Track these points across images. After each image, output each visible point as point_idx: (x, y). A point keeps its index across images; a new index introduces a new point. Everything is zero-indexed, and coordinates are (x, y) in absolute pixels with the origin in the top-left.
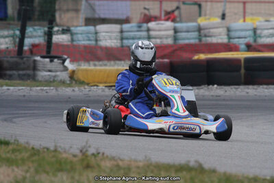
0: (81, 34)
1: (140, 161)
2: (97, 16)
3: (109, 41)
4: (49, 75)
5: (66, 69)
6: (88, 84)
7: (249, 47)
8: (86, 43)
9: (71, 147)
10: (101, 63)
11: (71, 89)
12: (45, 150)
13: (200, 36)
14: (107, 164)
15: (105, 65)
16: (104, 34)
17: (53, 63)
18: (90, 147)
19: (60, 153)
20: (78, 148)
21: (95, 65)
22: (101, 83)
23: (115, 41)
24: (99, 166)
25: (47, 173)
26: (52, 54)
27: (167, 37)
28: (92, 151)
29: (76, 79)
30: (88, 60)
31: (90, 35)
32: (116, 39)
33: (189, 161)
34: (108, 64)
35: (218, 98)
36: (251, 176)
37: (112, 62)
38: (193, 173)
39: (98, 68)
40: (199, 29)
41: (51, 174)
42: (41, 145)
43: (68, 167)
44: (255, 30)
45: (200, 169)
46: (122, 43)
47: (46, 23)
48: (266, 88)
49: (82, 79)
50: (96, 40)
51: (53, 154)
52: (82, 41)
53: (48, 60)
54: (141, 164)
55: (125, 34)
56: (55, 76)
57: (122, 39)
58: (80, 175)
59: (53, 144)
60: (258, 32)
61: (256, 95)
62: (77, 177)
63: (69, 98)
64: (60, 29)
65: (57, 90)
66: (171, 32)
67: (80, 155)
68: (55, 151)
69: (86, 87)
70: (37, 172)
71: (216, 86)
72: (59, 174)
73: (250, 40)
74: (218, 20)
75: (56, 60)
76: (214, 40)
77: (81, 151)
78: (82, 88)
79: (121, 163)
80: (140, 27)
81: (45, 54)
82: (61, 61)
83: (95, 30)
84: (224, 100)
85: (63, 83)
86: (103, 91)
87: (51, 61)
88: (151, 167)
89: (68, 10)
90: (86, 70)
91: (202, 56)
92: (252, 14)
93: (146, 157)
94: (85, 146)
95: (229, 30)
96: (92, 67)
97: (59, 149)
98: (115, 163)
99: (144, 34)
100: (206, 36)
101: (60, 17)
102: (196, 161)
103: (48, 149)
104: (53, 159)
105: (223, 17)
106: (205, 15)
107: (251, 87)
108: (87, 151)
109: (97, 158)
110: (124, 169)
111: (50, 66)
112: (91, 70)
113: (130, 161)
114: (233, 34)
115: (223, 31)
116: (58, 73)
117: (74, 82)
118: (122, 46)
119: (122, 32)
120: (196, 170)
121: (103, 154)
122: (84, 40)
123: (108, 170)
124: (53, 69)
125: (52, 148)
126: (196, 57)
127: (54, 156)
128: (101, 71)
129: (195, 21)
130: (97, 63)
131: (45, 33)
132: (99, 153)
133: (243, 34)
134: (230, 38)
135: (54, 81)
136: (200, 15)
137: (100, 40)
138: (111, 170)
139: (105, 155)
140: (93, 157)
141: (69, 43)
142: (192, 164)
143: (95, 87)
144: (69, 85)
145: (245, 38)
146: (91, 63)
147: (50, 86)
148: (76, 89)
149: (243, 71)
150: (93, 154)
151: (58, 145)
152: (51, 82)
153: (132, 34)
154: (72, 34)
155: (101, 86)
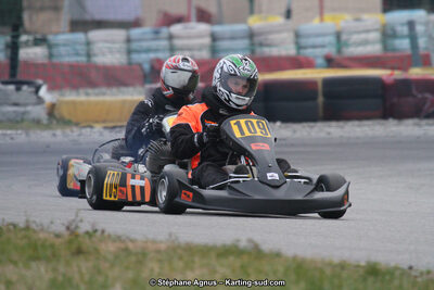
0: (65, 45)
1: (161, 242)
2: (88, 17)
3: (109, 56)
4: (15, 112)
5: (40, 101)
6: (77, 124)
7: (330, 62)
8: (73, 59)
9: (52, 223)
10: (97, 91)
11: (51, 132)
12: (11, 227)
13: (252, 44)
14: (109, 248)
15: (104, 94)
16: (101, 45)
17: (20, 93)
18: (81, 221)
19: (35, 231)
20: (63, 224)
21: (87, 94)
22: (97, 122)
23: (118, 56)
24: (97, 251)
25: (15, 263)
26: (19, 77)
27: (200, 48)
28: (85, 227)
29: (58, 116)
30: (75, 87)
31: (78, 47)
32: (119, 52)
33: (238, 241)
34: (108, 92)
35: (284, 142)
36: (336, 260)
37: (114, 90)
38: (245, 258)
39: (93, 98)
40: (251, 35)
41: (21, 265)
42: (3, 220)
43: (49, 253)
44: (338, 35)
45: (256, 253)
46: (129, 59)
47: (8, 29)
48: (359, 126)
49: (67, 117)
50: (89, 55)
51: (23, 232)
52: (66, 57)
53: (11, 87)
54: (163, 246)
55: (134, 46)
56: (24, 113)
57: (129, 52)
58: (68, 264)
59: (24, 219)
60: (344, 37)
61: (341, 137)
62: (62, 269)
63: (48, 147)
64: (31, 38)
65: (27, 134)
66: (207, 41)
67: (66, 233)
68: (27, 228)
69: (75, 129)
71: (278, 124)
72: (34, 265)
73: (331, 51)
74: (280, 20)
75: (25, 88)
76: (274, 52)
77: (68, 228)
78: (68, 131)
79: (131, 246)
80: (157, 33)
81: (7, 78)
83: (87, 38)
84: (292, 145)
85: (37, 122)
86: (101, 134)
87: (18, 89)
88: (179, 251)
89: (42, 9)
90: (74, 103)
92: (334, 10)
93: (170, 235)
94: (74, 221)
95: (297, 35)
96: (82, 98)
97: (33, 226)
98: (123, 246)
99: (164, 43)
100: (261, 45)
101: (31, 18)
102: (250, 241)
103: (15, 226)
104: (24, 242)
105: (288, 14)
106: (260, 12)
107: (334, 124)
108: (77, 227)
109: (94, 239)
110: (136, 254)
111: (15, 97)
112: (82, 103)
113: (146, 242)
114: (303, 41)
115: (288, 37)
116: (29, 108)
117: (55, 122)
118: (130, 64)
119: (129, 40)
120: (249, 253)
121: (103, 232)
122: (69, 55)
123: (110, 257)
124: (21, 101)
125: (22, 225)
127: (25, 237)
129: (244, 21)
130: (90, 91)
131: (7, 46)
132: (96, 231)
133: (319, 41)
134: (299, 47)
135: (22, 120)
136: (252, 12)
137: (95, 55)
138: (116, 257)
139: (106, 234)
140: (87, 237)
141: (46, 61)
142: (243, 244)
143: (88, 130)
144: (48, 127)
145: (323, 46)
146: (81, 91)
147: (17, 129)
148: (59, 132)
149: (321, 99)
150: (87, 233)
151: (32, 219)
152: (17, 122)
153: (145, 44)
154: (50, 46)
155: (98, 127)
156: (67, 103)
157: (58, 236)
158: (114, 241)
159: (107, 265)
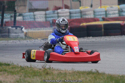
4: (15, 35)
5: (23, 32)
10: (37, 29)
13: (81, 15)
14: (56, 72)
17: (17, 30)
19: (33, 68)
24: (52, 73)
25: (30, 77)
26: (16, 25)
27: (66, 16)
29: (28, 36)
33: (92, 70)
36: (121, 75)
38: (95, 75)
40: (81, 12)
41: (31, 77)
43: (39, 74)
46: (46, 19)
50: (34, 19)
51: (30, 69)
52: (28, 19)
53: (14, 28)
54: (71, 72)
55: (47, 16)
57: (46, 18)
63: (26, 45)
67: (42, 69)
70: (25, 77)
71: (91, 37)
72: (35, 77)
75: (18, 28)
77: (42, 67)
78: (31, 40)
79: (61, 72)
80: (54, 12)
81: (13, 26)
82: (21, 29)
85: (22, 38)
86: (41, 41)
87: (16, 29)
88: (75, 73)
89: (21, 6)
90: (32, 32)
91: (85, 24)
95: (94, 12)
98: (59, 72)
99: (56, 15)
100: (84, 15)
101: (17, 9)
102: (95, 70)
103: (27, 67)
106: (83, 6)
108: (45, 67)
110: (64, 74)
111: (15, 31)
113: (65, 71)
115: (91, 12)
116: (19, 34)
118: (46, 21)
120: (96, 73)
121: (52, 68)
124: (17, 32)
126: (81, 25)
128: (39, 32)
135: (18, 38)
137: (36, 19)
141: (22, 21)
144: (25, 39)
148: (28, 41)
149: (103, 30)
150: (48, 68)
152: (16, 38)
155: (39, 39)
156: (30, 32)
157: (40, 69)
158: (56, 70)
159: (56, 77)
